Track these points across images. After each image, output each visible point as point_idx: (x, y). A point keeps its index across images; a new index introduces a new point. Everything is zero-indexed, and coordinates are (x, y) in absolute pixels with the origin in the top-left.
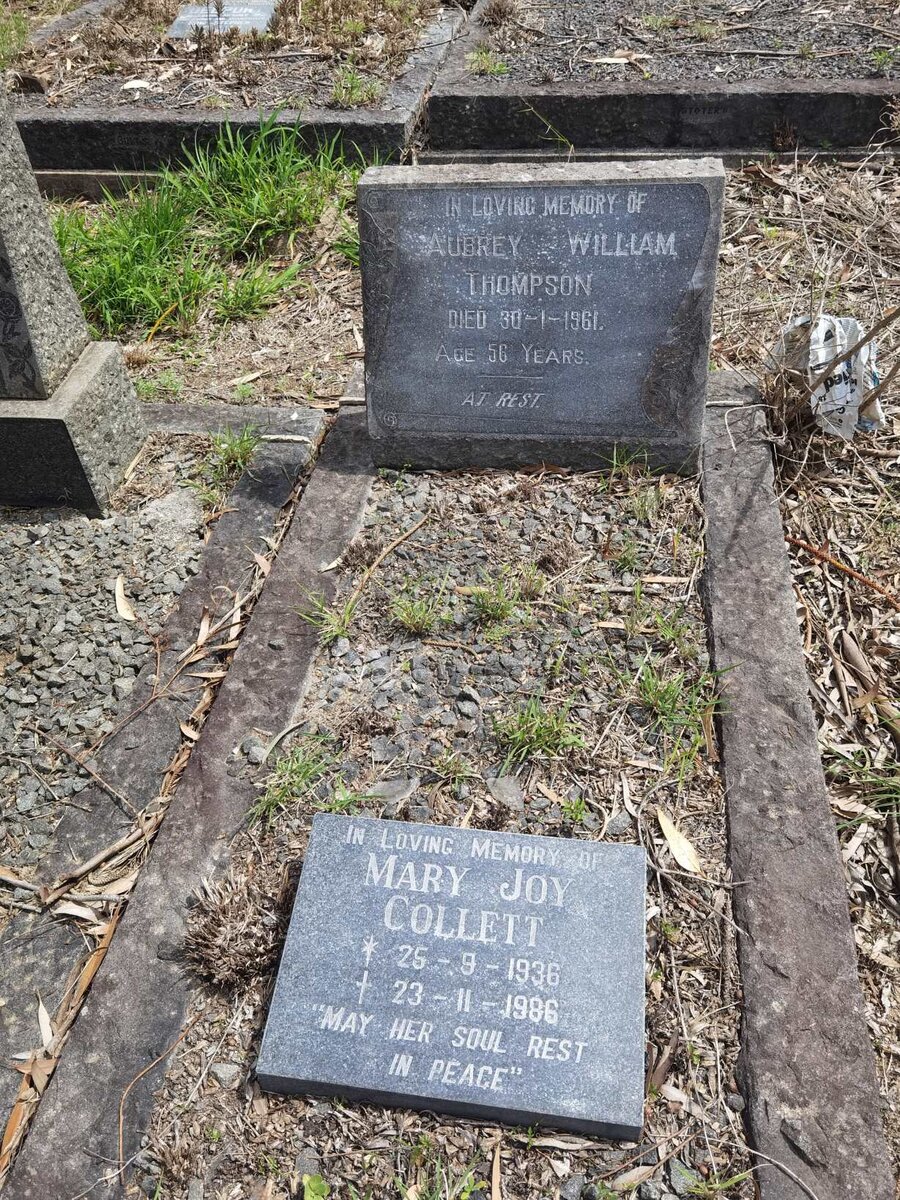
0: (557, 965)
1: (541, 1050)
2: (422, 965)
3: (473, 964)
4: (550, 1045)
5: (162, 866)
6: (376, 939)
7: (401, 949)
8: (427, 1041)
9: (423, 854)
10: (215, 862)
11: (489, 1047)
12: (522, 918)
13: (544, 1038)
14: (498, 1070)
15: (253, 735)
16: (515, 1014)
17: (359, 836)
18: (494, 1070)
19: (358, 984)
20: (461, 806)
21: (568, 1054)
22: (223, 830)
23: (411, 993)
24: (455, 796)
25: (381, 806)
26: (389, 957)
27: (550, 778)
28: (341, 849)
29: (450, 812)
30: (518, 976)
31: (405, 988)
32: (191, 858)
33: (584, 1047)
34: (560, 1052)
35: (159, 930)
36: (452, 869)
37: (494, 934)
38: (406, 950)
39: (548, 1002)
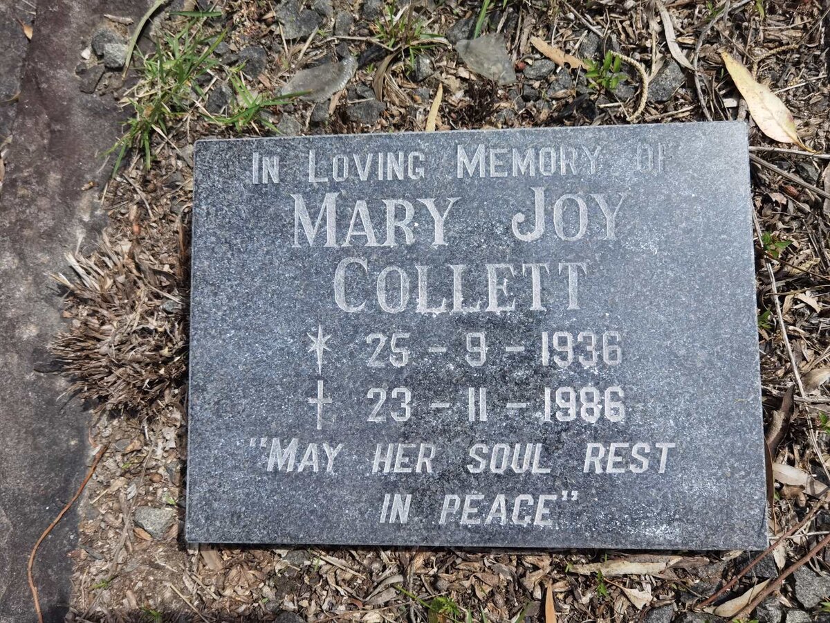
0: (617, 334)
1: (604, 463)
2: (405, 361)
3: (483, 349)
4: (617, 454)
5: (14, 241)
6: (326, 332)
7: (369, 339)
8: (429, 470)
9: (380, 184)
10: (85, 224)
11: (525, 467)
12: (554, 267)
13: (607, 444)
14: (542, 498)
15: (106, 27)
16: (559, 415)
17: (271, 169)
18: (536, 499)
19: (311, 400)
20: (423, 90)
21: (646, 463)
22: (88, 177)
23: (394, 404)
24: (412, 76)
25: (306, 107)
26: (351, 354)
27: (548, 27)
28: (246, 194)
29: (409, 102)
30: (556, 359)
31: (383, 397)
32: (51, 223)
33: (670, 450)
34: (634, 461)
35: (29, 332)
36: (429, 203)
37: (510, 299)
38: (376, 341)
39: (608, 392)
